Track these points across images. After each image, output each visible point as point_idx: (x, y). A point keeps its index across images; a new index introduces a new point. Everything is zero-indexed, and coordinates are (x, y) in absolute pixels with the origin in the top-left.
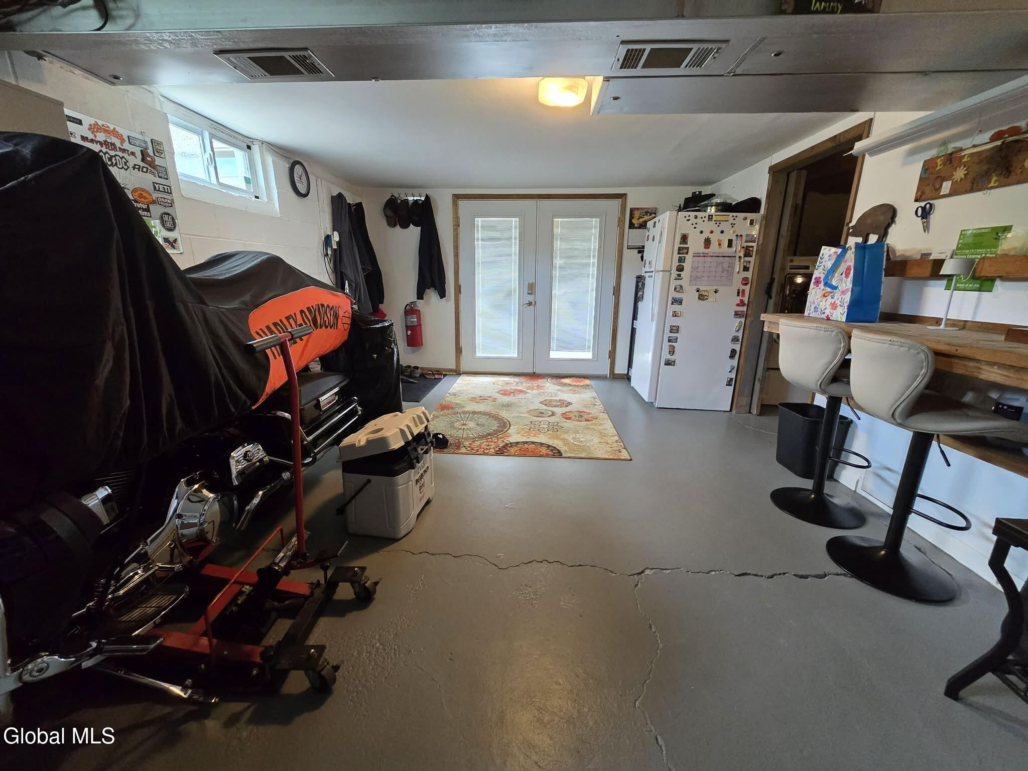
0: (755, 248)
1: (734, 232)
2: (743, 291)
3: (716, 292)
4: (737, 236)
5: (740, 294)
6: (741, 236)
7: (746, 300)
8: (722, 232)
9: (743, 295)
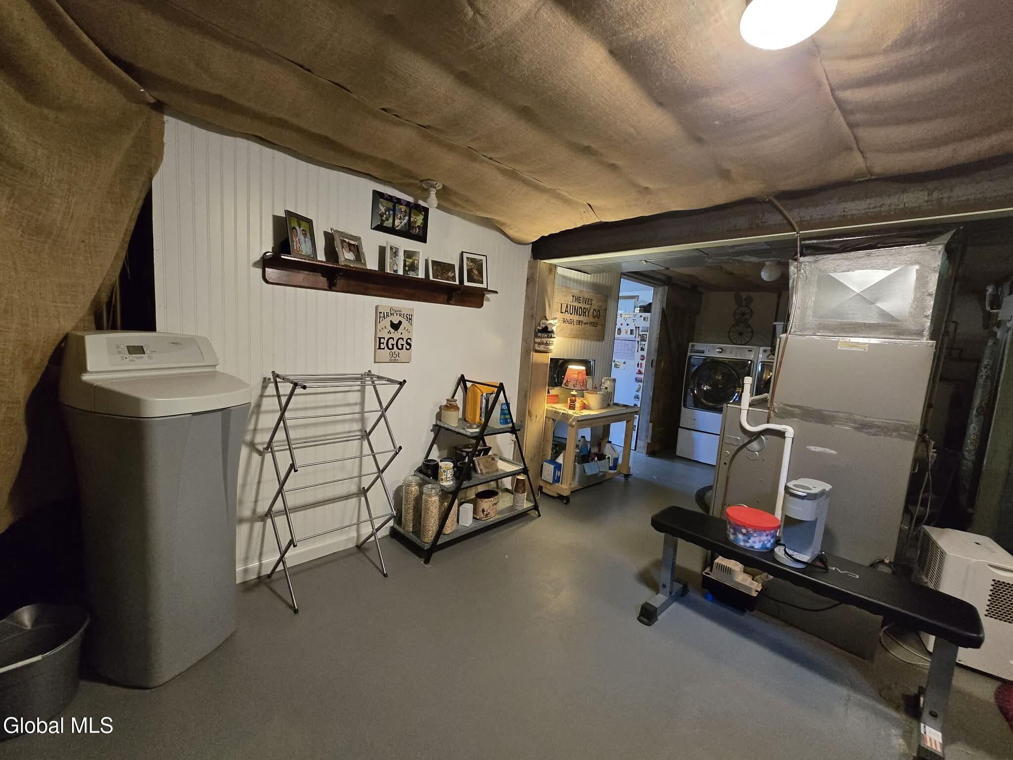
0: (648, 336)
1: (635, 325)
2: (641, 364)
3: (624, 363)
4: (636, 327)
5: (639, 366)
6: (638, 327)
7: (643, 370)
8: (628, 325)
9: (641, 367)
